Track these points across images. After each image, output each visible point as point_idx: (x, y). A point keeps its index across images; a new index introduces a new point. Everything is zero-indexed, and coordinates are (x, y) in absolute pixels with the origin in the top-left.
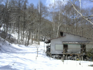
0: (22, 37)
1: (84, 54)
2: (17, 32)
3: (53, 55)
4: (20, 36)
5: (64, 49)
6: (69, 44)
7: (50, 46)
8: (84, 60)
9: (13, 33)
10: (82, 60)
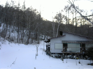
0: (21, 36)
1: (84, 52)
2: (17, 31)
3: (52, 53)
4: (19, 35)
5: (63, 48)
6: (69, 43)
7: (50, 45)
8: (83, 59)
9: (13, 32)
10: (81, 59)
